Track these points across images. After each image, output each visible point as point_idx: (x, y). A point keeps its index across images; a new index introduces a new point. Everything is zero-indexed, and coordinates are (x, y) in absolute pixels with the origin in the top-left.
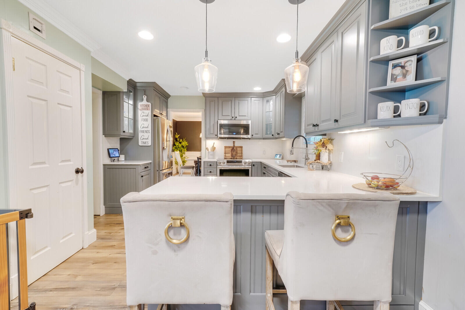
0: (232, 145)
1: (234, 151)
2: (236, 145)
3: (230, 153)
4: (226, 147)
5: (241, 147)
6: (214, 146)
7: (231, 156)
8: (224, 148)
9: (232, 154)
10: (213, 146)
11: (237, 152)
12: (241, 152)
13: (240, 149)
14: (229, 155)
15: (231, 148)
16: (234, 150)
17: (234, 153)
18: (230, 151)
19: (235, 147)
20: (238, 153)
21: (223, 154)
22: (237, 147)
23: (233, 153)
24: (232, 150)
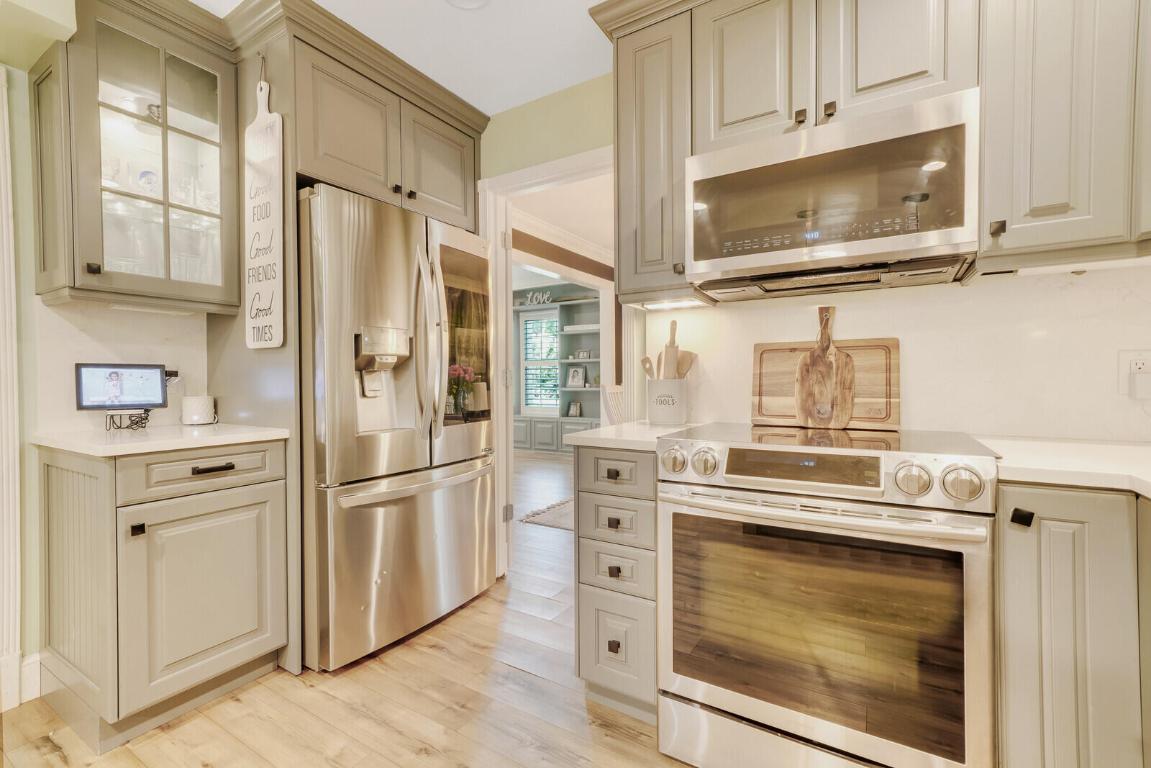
0: (811, 334)
1: (825, 376)
2: (841, 332)
3: (797, 387)
4: (763, 352)
5: (888, 348)
6: (678, 341)
7: (796, 411)
8: (749, 358)
9: (811, 394)
10: (673, 341)
11: (847, 386)
12: (888, 383)
13: (879, 358)
14: (786, 405)
15: (800, 358)
16: (822, 368)
17: (827, 391)
18: (797, 375)
19: (832, 349)
20: (857, 388)
21: (749, 399)
22: (844, 350)
23: (816, 390)
24: (807, 370)
